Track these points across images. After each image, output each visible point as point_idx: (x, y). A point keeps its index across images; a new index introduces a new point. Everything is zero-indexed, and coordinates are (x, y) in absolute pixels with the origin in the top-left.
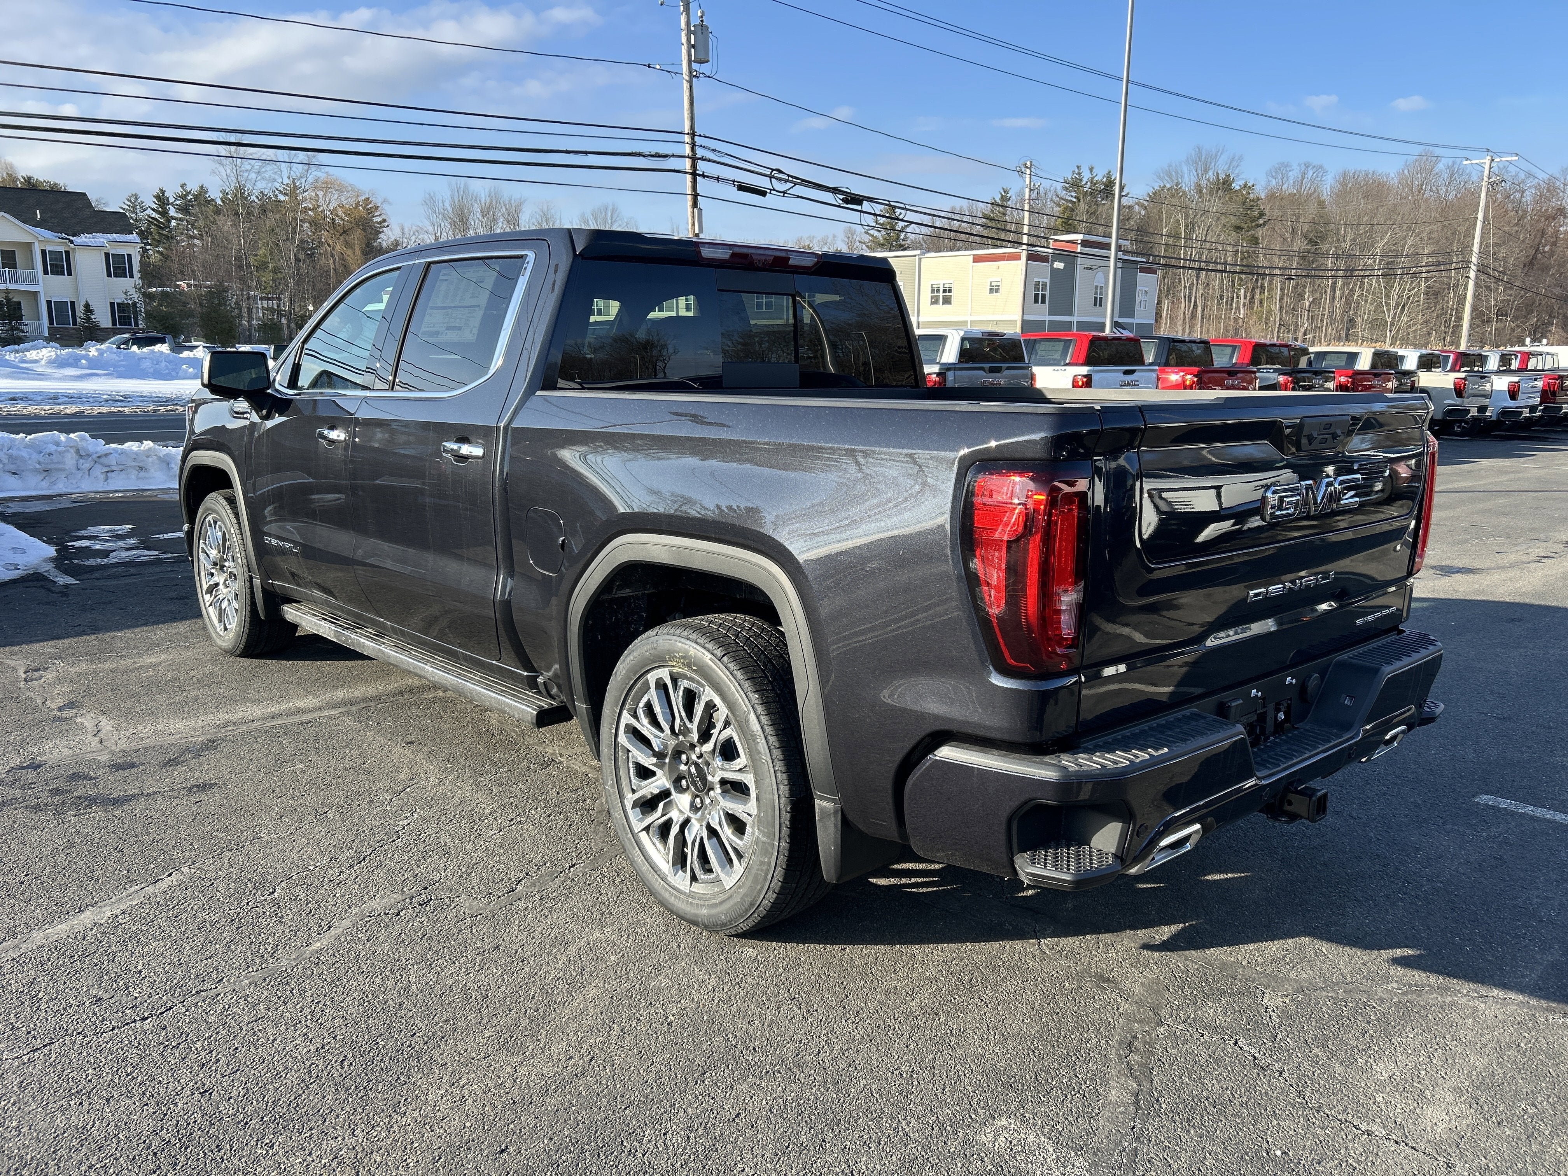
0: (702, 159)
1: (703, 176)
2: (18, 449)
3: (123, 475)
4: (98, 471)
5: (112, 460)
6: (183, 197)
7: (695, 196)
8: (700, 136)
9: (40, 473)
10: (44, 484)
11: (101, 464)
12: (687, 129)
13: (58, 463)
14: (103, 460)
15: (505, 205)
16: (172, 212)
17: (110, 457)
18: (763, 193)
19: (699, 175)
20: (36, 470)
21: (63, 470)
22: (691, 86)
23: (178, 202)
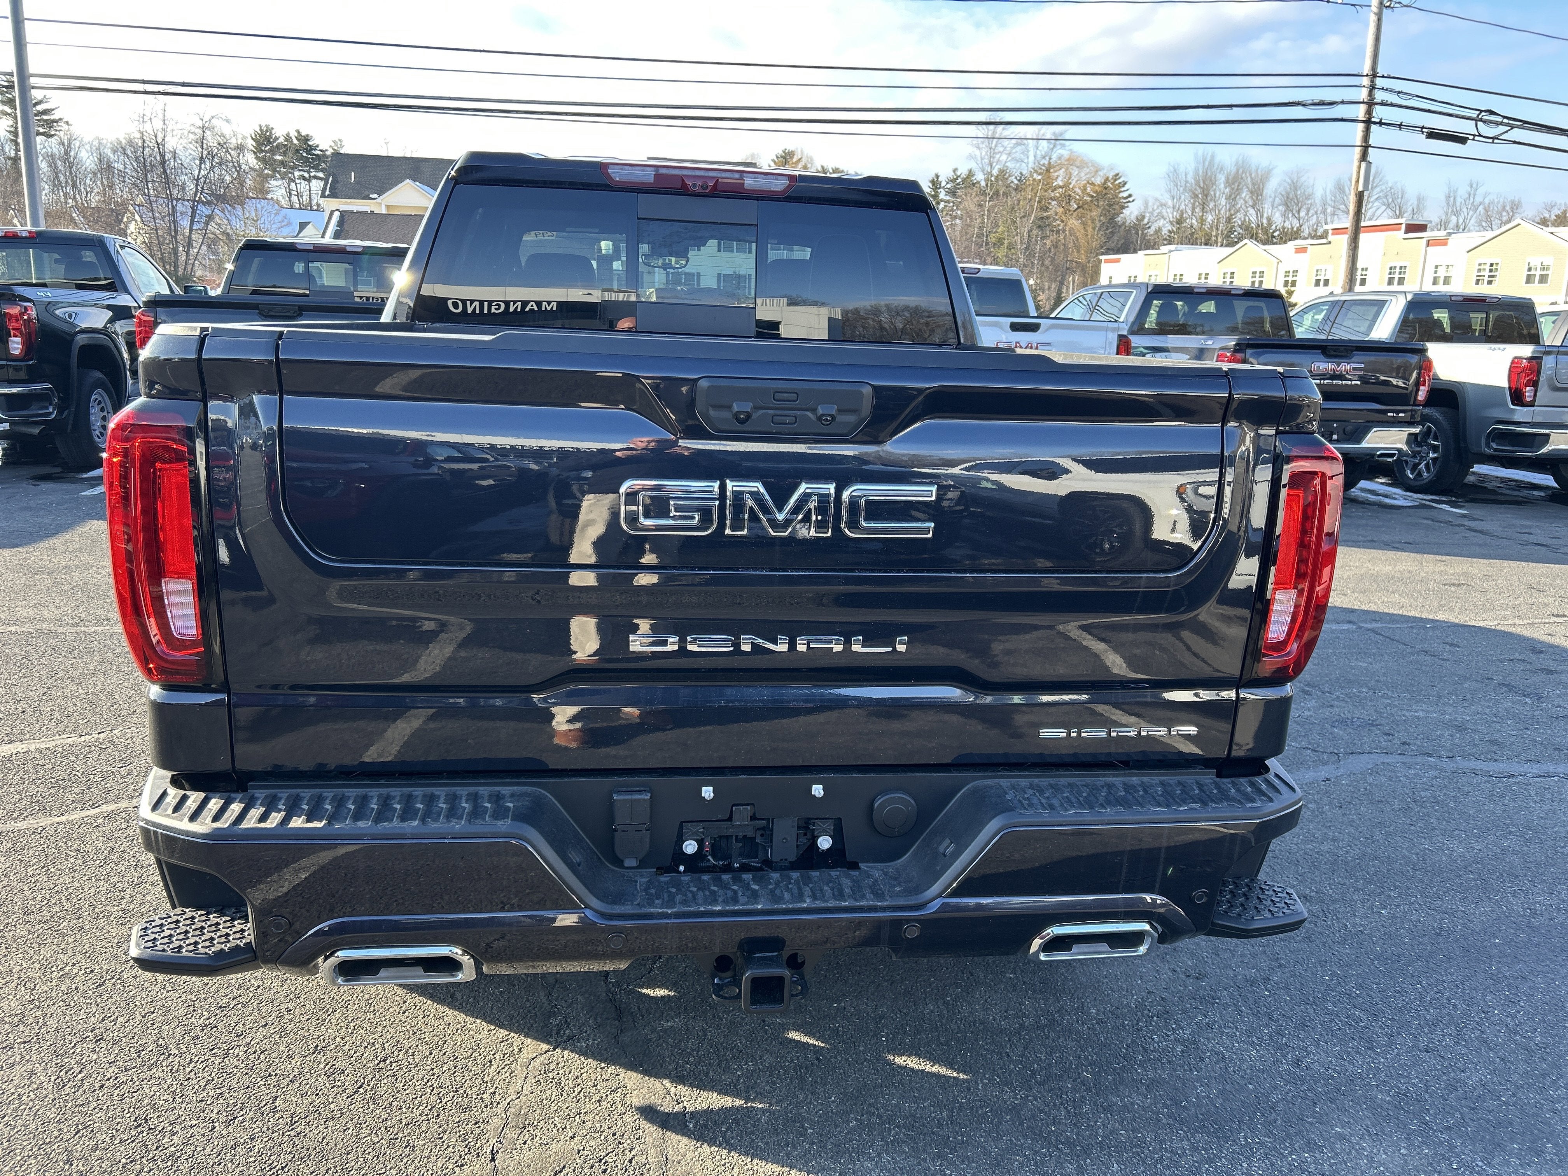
0: (1382, 104)
1: (1381, 123)
6: (953, 180)
7: (1366, 147)
8: (1383, 77)
12: (1367, 69)
15: (1251, 175)
16: (942, 195)
18: (1461, 139)
19: (1375, 123)
22: (1379, 20)
23: (949, 186)
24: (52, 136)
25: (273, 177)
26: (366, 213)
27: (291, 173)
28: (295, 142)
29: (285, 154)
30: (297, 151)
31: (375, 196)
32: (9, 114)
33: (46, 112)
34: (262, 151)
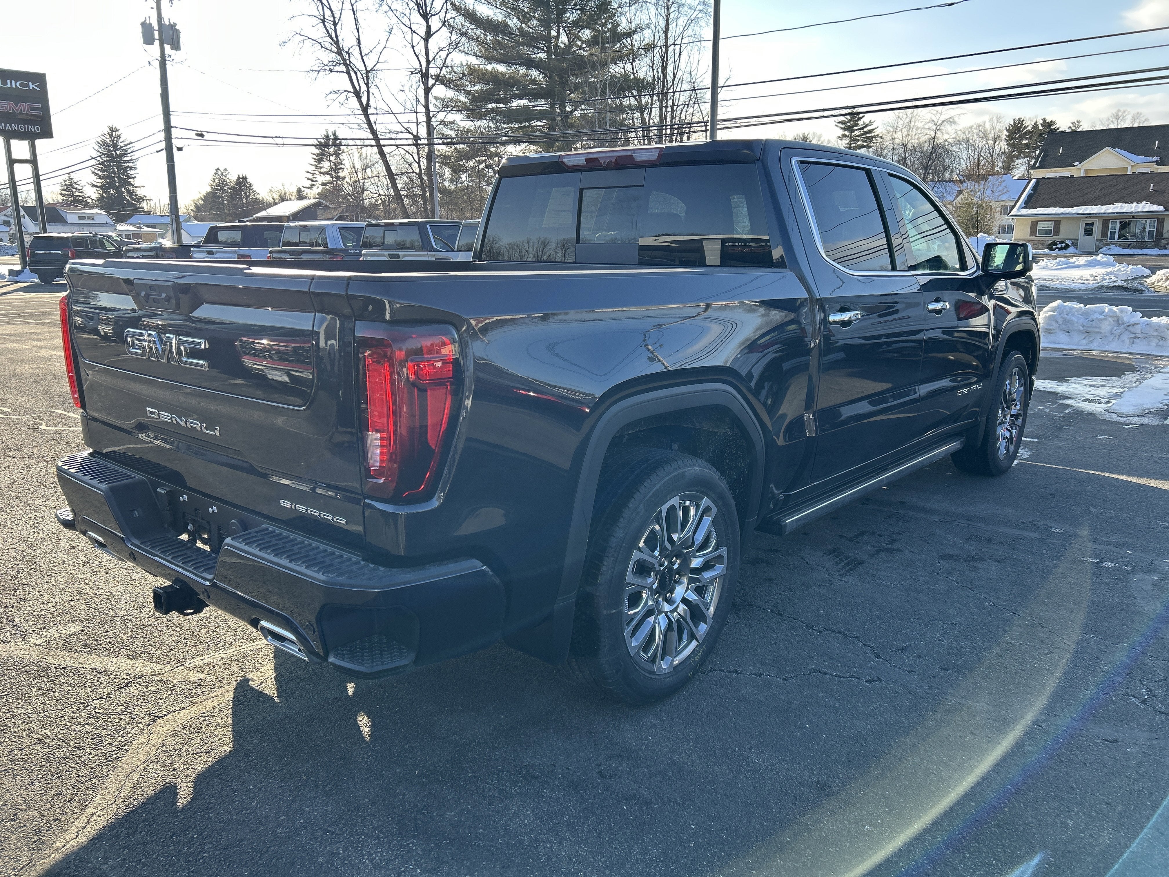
2: (1073, 315)
3: (1145, 342)
4: (1126, 337)
5: (1138, 329)
9: (1083, 333)
10: (1084, 341)
11: (1130, 331)
13: (1096, 327)
14: (1131, 328)
17: (1136, 327)
20: (1080, 331)
21: (1100, 333)
24: (871, 147)
25: (1018, 157)
26: (1067, 177)
27: (1033, 152)
28: (1041, 128)
29: (1030, 138)
30: (1041, 135)
31: (1077, 163)
32: (847, 136)
33: (869, 132)
34: (1013, 138)
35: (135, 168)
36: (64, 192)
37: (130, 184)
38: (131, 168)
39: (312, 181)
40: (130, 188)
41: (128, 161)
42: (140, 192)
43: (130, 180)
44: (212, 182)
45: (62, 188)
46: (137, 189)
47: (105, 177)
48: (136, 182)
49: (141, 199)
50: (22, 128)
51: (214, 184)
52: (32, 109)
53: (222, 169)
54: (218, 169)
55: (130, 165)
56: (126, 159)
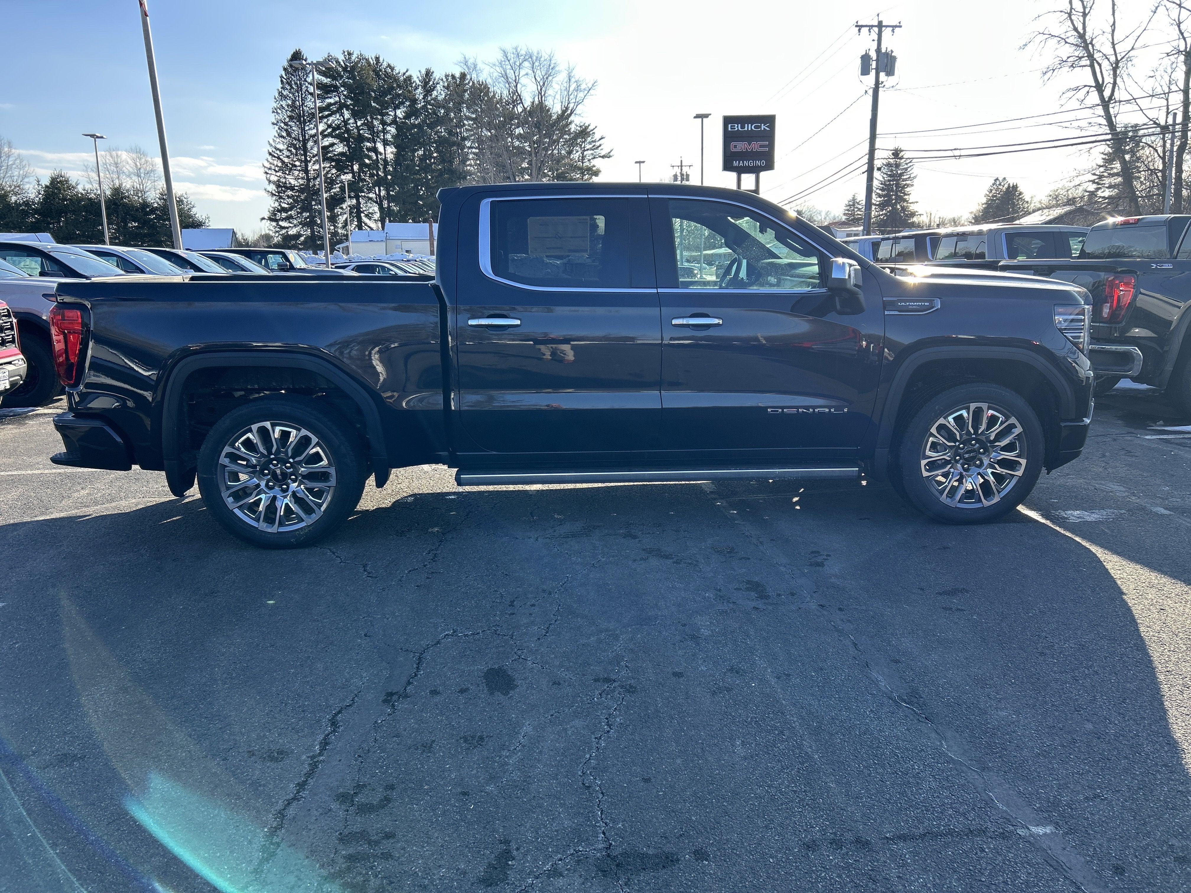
35: (912, 185)
36: (847, 212)
37: (905, 200)
38: (908, 185)
39: (1098, 184)
40: (905, 204)
41: (906, 180)
42: (912, 208)
43: (906, 197)
44: (988, 193)
45: (846, 208)
46: (911, 205)
47: (884, 196)
48: (911, 198)
49: (913, 214)
50: (751, 164)
51: (991, 195)
52: (761, 146)
53: (1001, 179)
54: (997, 179)
55: (908, 182)
56: (905, 177)
